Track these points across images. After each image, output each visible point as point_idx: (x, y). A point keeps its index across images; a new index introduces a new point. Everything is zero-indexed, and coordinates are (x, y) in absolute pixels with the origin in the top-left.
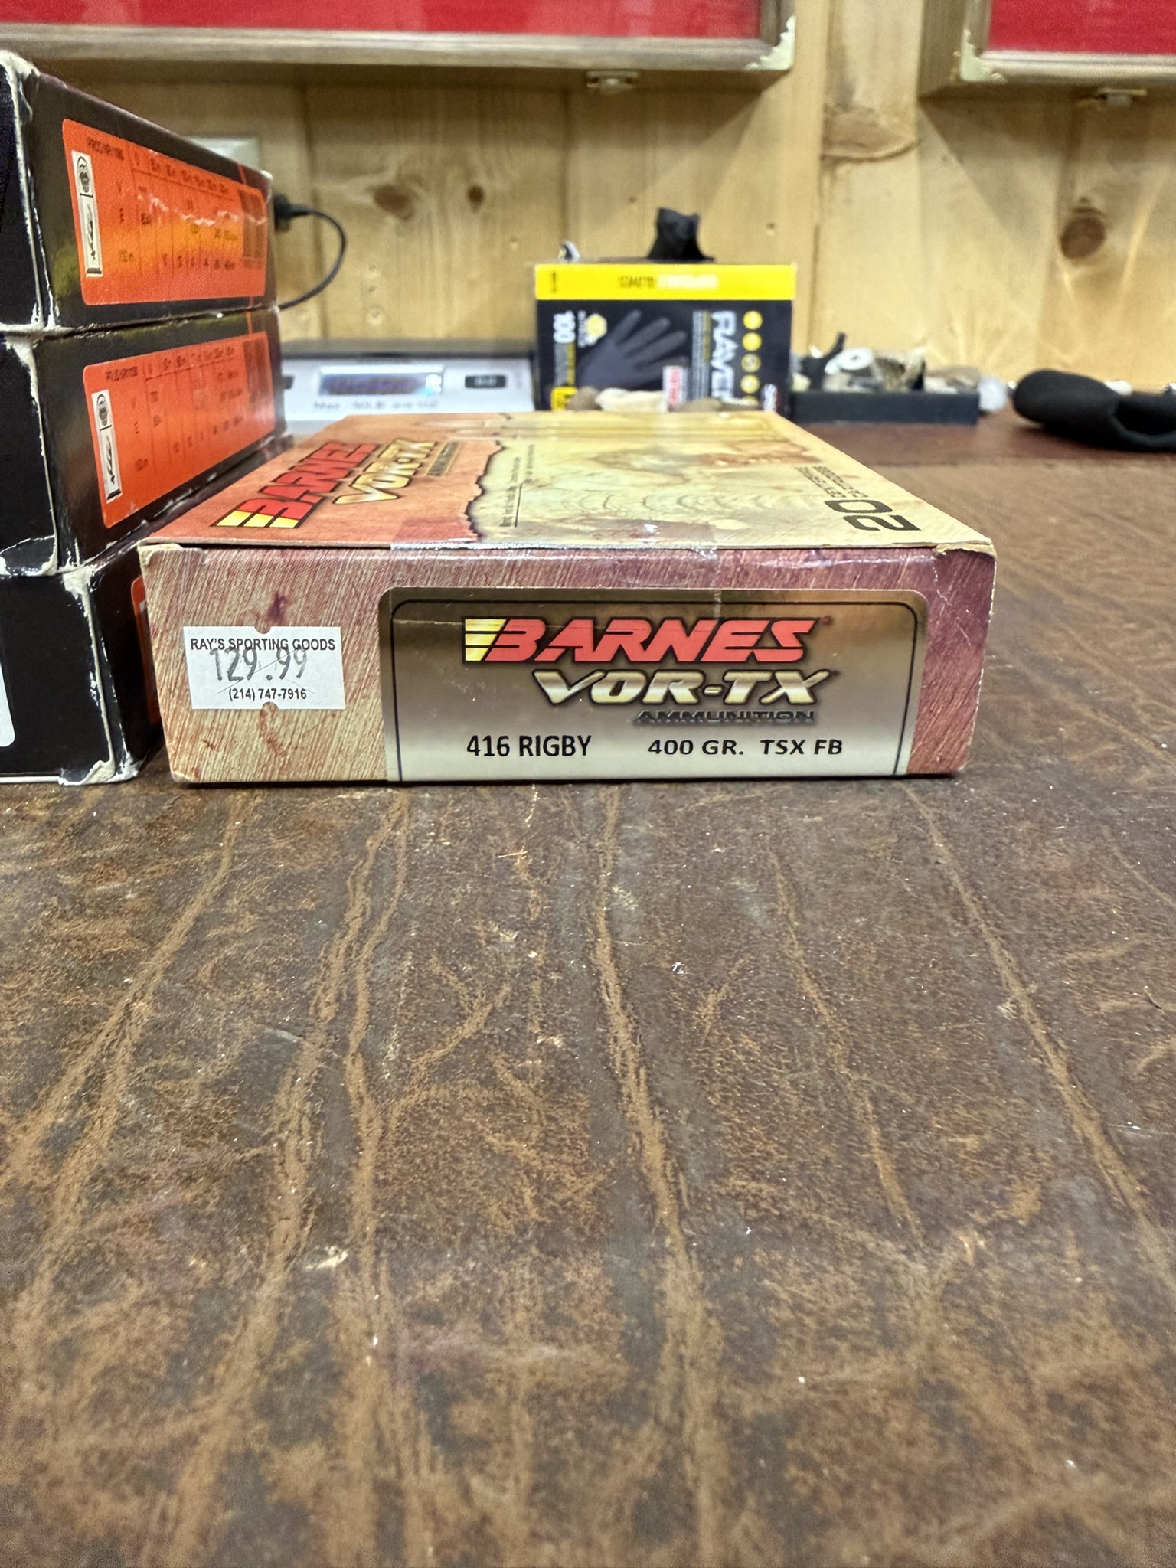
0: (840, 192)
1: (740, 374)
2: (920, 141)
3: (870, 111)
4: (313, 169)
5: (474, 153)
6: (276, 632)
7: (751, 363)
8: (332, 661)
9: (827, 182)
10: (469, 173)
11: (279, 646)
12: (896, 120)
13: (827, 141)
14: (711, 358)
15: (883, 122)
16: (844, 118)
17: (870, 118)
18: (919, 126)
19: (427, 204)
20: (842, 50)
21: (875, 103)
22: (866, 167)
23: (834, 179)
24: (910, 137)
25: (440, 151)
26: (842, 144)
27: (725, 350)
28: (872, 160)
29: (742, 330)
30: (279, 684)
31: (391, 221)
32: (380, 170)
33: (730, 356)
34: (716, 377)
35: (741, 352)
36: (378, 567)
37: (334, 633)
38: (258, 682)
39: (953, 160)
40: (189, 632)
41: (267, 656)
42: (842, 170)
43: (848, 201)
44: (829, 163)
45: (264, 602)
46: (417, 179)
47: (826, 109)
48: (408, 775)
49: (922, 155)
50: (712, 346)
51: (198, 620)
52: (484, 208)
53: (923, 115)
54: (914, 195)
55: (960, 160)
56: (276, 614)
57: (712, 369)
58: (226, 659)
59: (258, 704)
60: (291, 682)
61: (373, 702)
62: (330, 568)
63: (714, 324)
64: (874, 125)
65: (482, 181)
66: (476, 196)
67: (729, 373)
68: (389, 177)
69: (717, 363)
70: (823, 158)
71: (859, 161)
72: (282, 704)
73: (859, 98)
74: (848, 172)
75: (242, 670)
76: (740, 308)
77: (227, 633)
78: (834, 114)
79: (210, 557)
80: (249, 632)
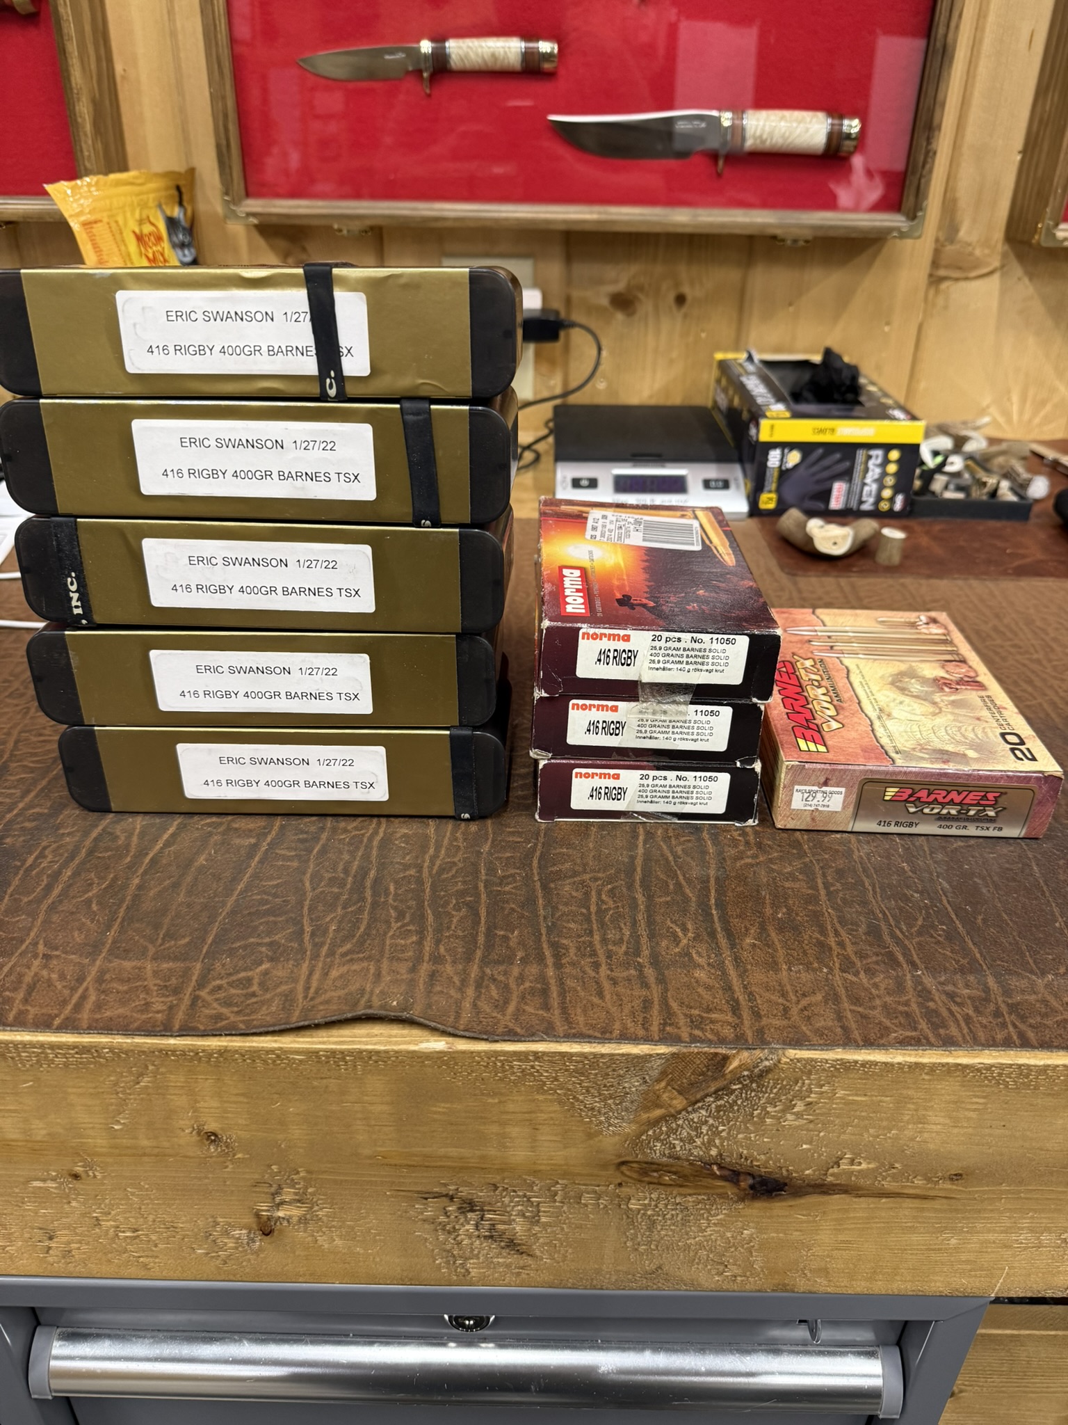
0: (940, 301)
1: (882, 487)
2: (1002, 266)
3: (969, 245)
4: (569, 281)
5: (683, 270)
6: (824, 789)
7: (890, 481)
8: (840, 798)
9: (932, 292)
10: (677, 284)
11: (824, 792)
12: (987, 251)
13: (935, 264)
14: (864, 477)
15: (978, 252)
16: (949, 248)
17: (970, 249)
18: (1004, 256)
19: (646, 306)
20: (954, 201)
21: (973, 238)
22: (962, 284)
23: (937, 292)
24: (996, 263)
25: (659, 269)
26: (947, 267)
27: (874, 472)
28: (967, 279)
29: (886, 461)
30: (821, 803)
31: (620, 316)
32: (616, 281)
33: (876, 476)
34: (866, 489)
35: (884, 474)
36: (861, 771)
37: (843, 790)
38: (815, 802)
39: (1026, 280)
40: (797, 787)
41: (819, 796)
42: (944, 285)
43: (946, 307)
44: (935, 280)
45: (822, 780)
46: (641, 288)
47: (937, 240)
48: (855, 830)
49: (1003, 276)
50: (866, 470)
51: (800, 784)
52: (684, 309)
53: (1006, 247)
54: (995, 304)
55: (1031, 279)
56: (826, 784)
57: (864, 484)
58: (806, 795)
59: (812, 808)
60: (826, 803)
61: (851, 809)
62: (845, 771)
63: (869, 457)
64: (971, 254)
65: (686, 290)
66: (681, 300)
67: (874, 487)
68: (620, 287)
69: (868, 480)
70: (931, 275)
71: (957, 280)
72: (820, 808)
73: (962, 234)
74: (948, 287)
75: (811, 798)
76: (887, 447)
77: (808, 788)
78: (943, 246)
79: (807, 766)
80: (815, 788)
